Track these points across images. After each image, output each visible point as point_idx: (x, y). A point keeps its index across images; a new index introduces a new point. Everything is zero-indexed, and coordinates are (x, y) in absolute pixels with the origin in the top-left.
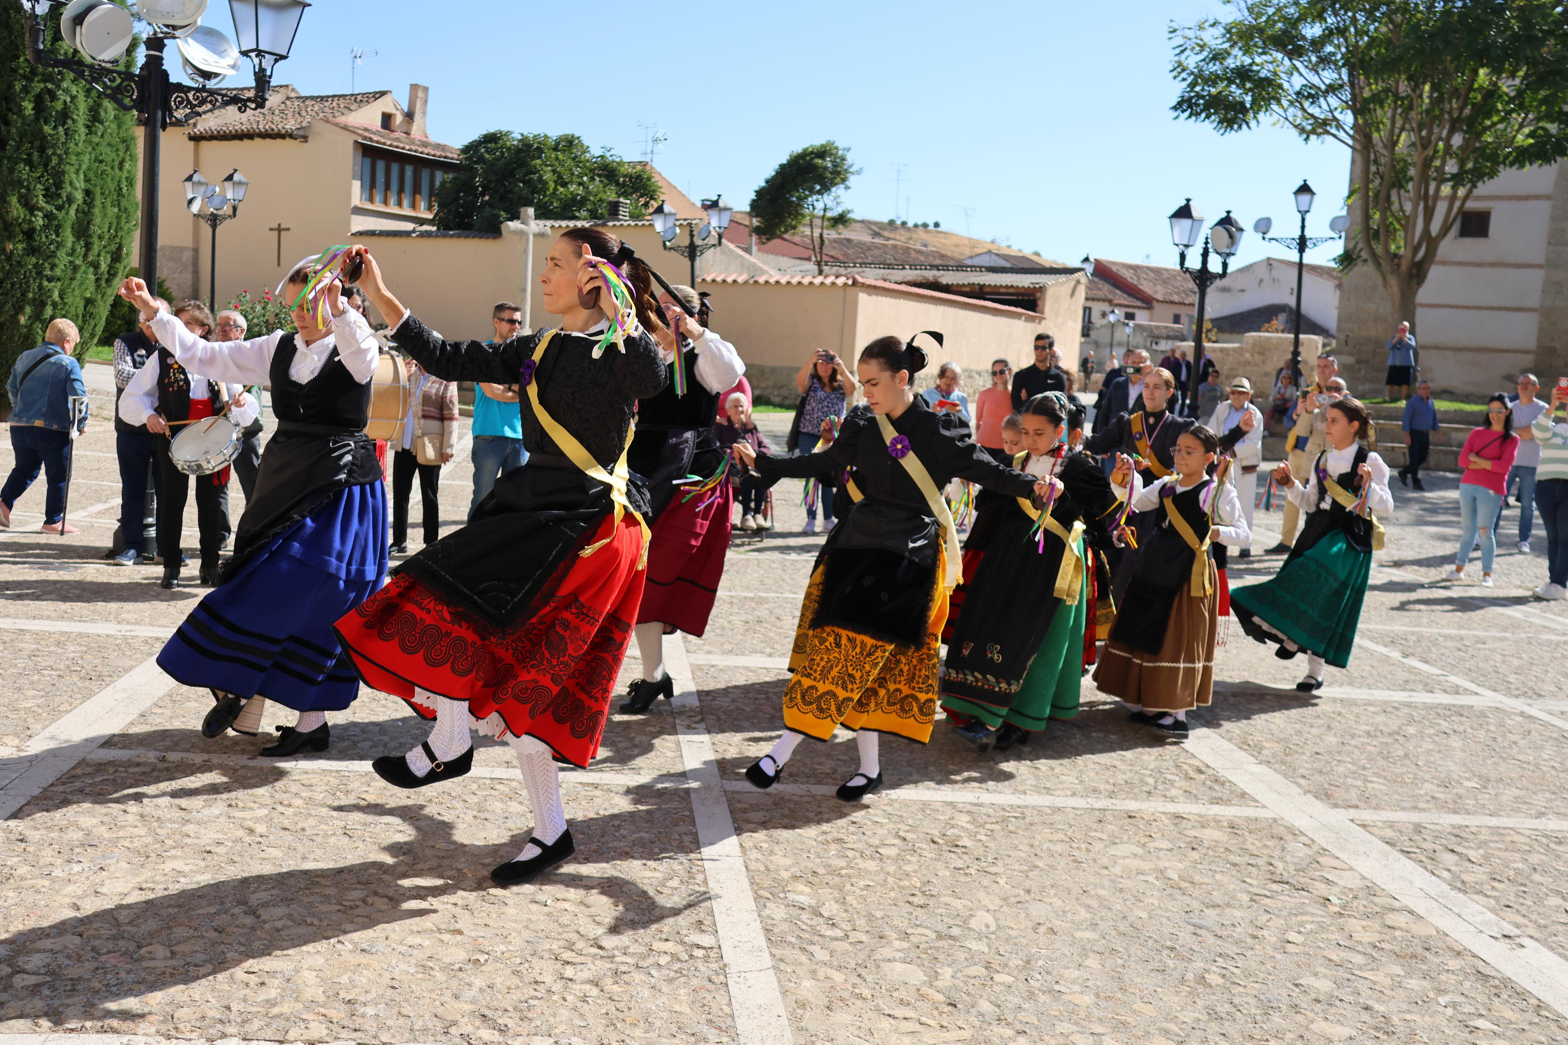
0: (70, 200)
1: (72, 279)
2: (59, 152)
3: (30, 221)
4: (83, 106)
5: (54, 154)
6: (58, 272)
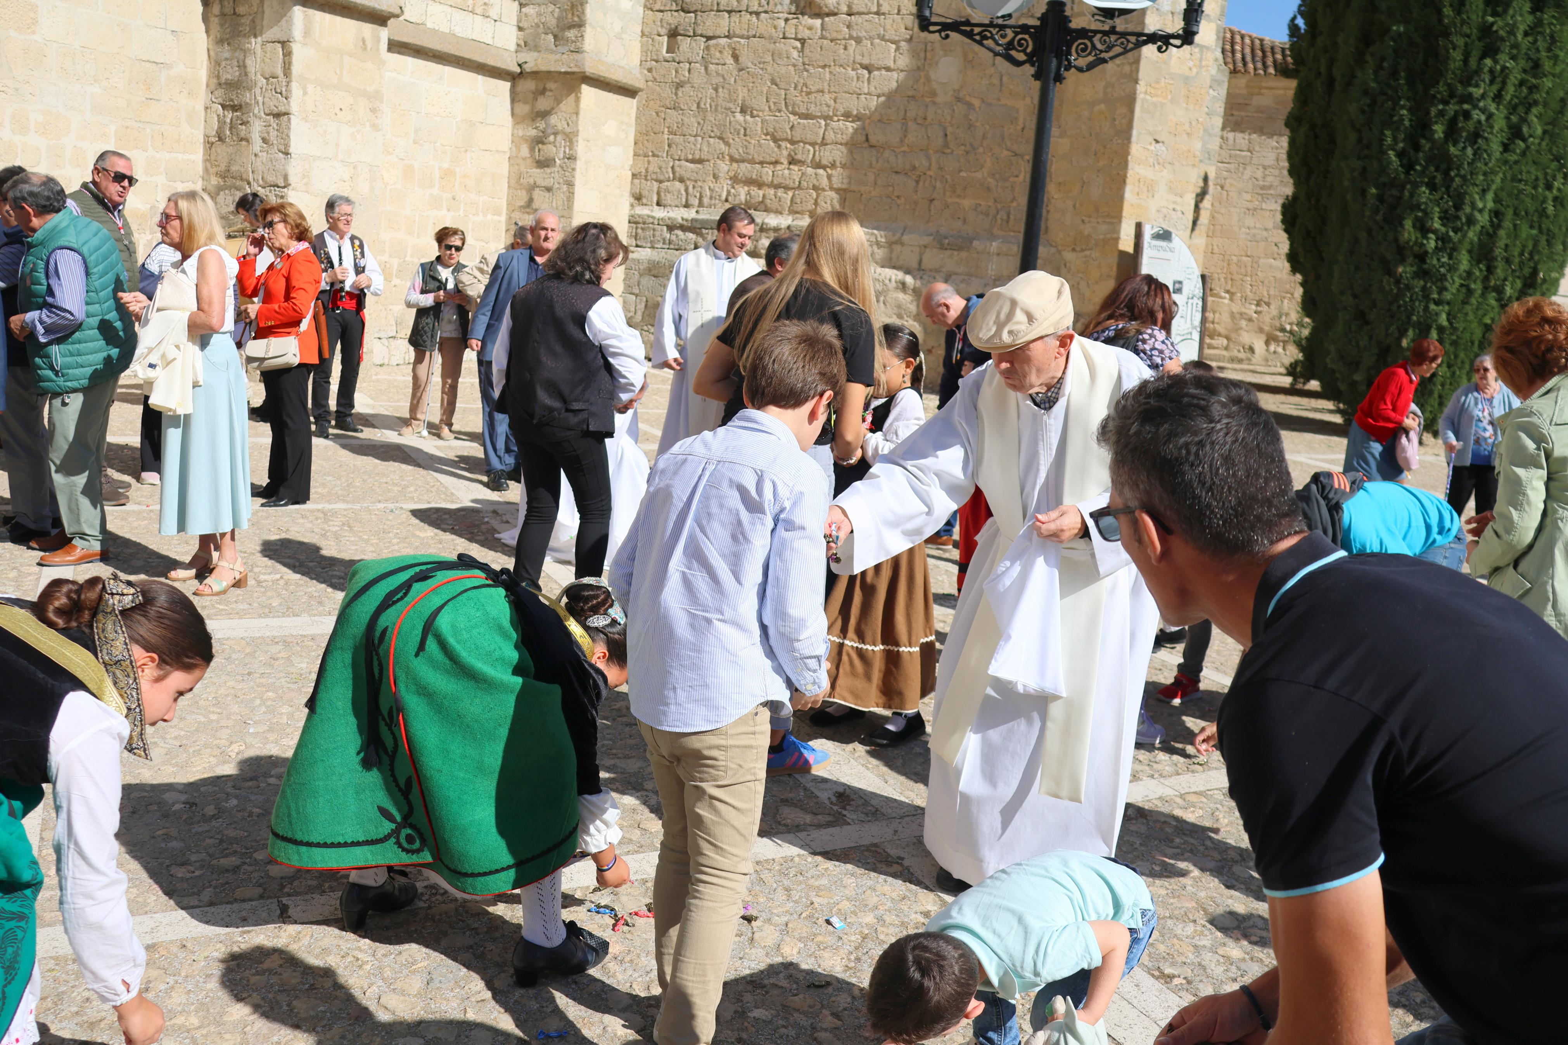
0: (1471, 221)
1: (1465, 302)
2: (1463, 172)
3: (1422, 245)
4: (1499, 123)
5: (1457, 175)
6: (1448, 296)
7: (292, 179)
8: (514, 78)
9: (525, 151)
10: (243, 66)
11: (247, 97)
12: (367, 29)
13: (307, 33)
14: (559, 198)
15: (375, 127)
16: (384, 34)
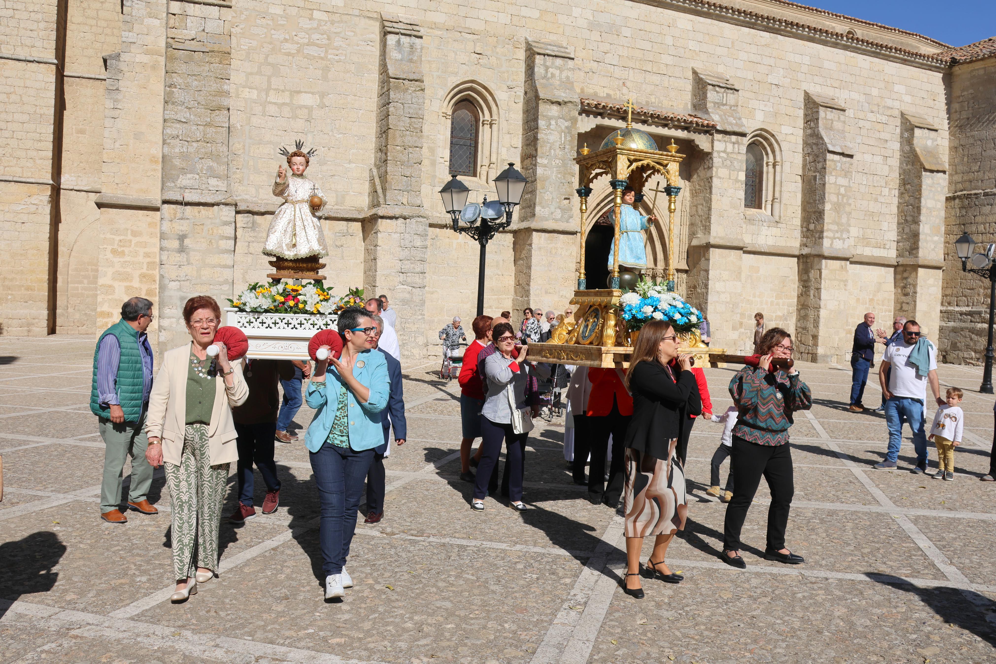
7: (822, 306)
8: (895, 267)
9: (899, 291)
10: (808, 276)
11: (810, 284)
12: (843, 262)
13: (826, 266)
14: (911, 306)
15: (845, 290)
16: (848, 262)
